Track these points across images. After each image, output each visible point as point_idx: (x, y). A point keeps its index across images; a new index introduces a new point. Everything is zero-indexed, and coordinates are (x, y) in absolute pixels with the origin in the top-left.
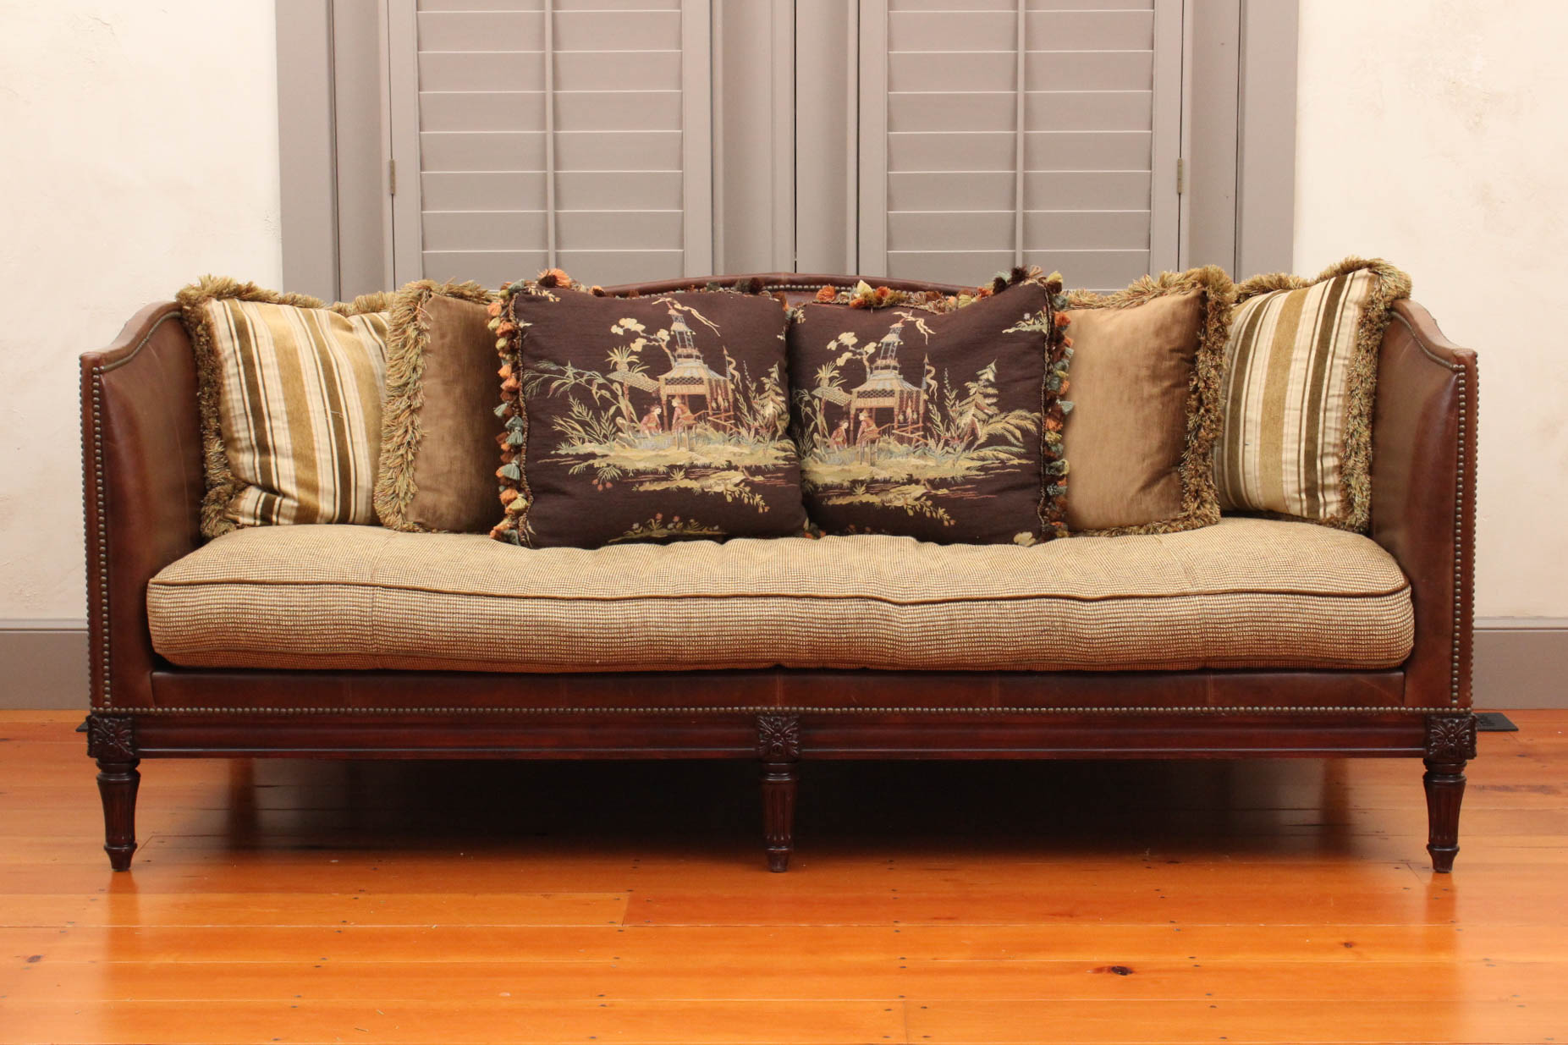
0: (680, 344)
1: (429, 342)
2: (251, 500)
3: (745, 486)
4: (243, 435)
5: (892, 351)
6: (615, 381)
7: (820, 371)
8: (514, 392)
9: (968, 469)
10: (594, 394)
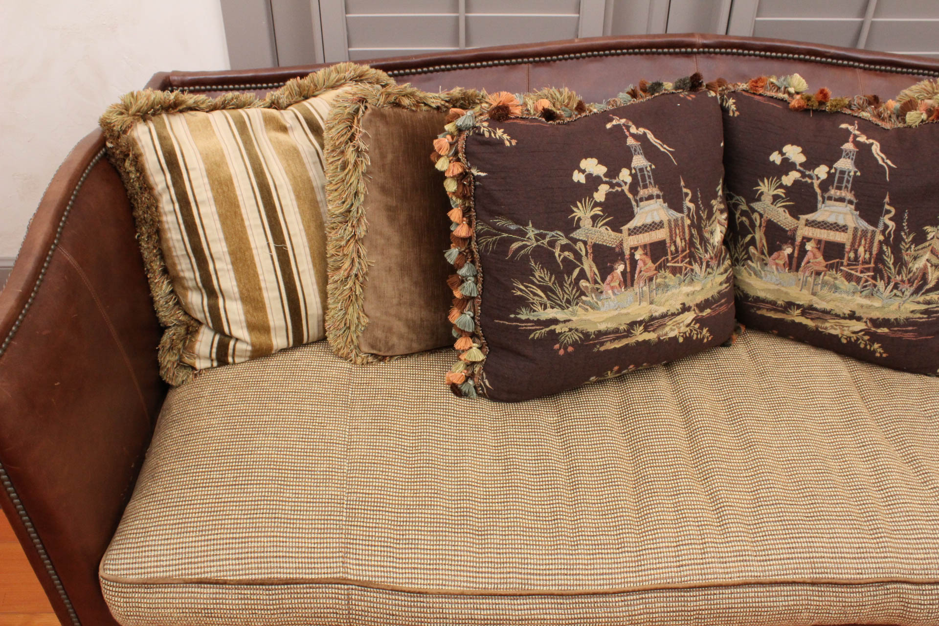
0: (641, 184)
1: (369, 164)
2: (205, 341)
3: (695, 324)
4: (188, 274)
5: (848, 181)
6: (579, 240)
7: (761, 184)
8: (466, 240)
9: (912, 312)
10: (557, 255)
